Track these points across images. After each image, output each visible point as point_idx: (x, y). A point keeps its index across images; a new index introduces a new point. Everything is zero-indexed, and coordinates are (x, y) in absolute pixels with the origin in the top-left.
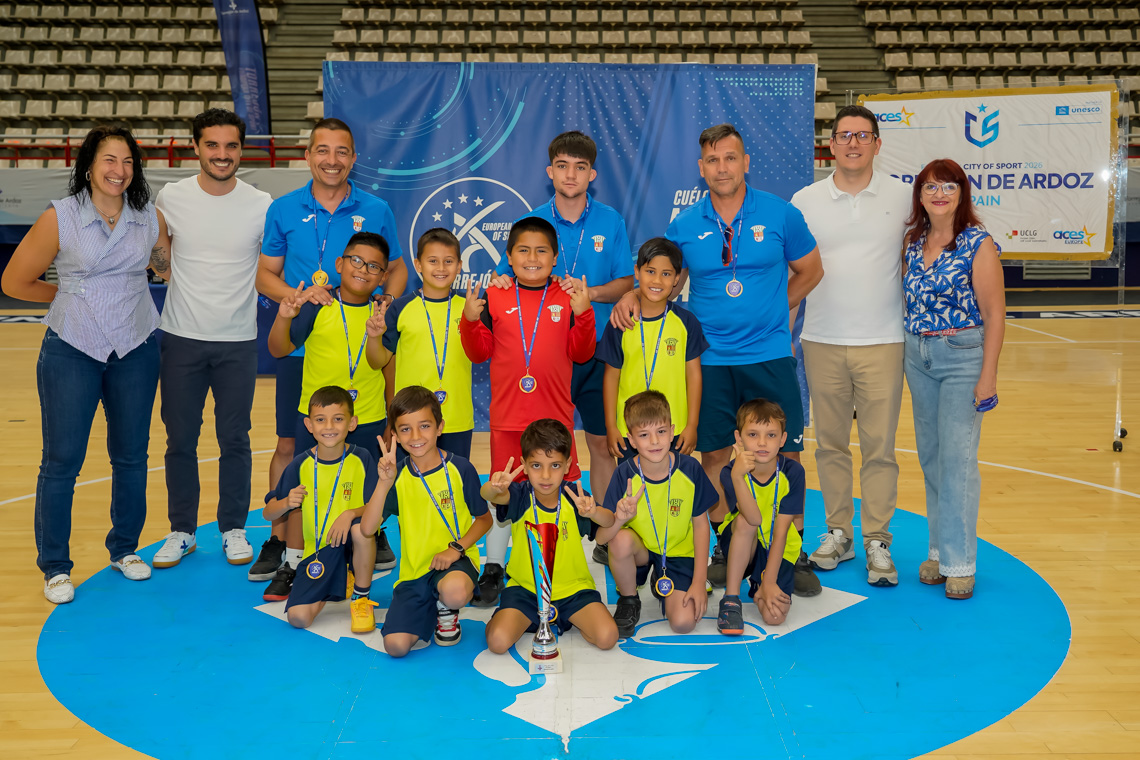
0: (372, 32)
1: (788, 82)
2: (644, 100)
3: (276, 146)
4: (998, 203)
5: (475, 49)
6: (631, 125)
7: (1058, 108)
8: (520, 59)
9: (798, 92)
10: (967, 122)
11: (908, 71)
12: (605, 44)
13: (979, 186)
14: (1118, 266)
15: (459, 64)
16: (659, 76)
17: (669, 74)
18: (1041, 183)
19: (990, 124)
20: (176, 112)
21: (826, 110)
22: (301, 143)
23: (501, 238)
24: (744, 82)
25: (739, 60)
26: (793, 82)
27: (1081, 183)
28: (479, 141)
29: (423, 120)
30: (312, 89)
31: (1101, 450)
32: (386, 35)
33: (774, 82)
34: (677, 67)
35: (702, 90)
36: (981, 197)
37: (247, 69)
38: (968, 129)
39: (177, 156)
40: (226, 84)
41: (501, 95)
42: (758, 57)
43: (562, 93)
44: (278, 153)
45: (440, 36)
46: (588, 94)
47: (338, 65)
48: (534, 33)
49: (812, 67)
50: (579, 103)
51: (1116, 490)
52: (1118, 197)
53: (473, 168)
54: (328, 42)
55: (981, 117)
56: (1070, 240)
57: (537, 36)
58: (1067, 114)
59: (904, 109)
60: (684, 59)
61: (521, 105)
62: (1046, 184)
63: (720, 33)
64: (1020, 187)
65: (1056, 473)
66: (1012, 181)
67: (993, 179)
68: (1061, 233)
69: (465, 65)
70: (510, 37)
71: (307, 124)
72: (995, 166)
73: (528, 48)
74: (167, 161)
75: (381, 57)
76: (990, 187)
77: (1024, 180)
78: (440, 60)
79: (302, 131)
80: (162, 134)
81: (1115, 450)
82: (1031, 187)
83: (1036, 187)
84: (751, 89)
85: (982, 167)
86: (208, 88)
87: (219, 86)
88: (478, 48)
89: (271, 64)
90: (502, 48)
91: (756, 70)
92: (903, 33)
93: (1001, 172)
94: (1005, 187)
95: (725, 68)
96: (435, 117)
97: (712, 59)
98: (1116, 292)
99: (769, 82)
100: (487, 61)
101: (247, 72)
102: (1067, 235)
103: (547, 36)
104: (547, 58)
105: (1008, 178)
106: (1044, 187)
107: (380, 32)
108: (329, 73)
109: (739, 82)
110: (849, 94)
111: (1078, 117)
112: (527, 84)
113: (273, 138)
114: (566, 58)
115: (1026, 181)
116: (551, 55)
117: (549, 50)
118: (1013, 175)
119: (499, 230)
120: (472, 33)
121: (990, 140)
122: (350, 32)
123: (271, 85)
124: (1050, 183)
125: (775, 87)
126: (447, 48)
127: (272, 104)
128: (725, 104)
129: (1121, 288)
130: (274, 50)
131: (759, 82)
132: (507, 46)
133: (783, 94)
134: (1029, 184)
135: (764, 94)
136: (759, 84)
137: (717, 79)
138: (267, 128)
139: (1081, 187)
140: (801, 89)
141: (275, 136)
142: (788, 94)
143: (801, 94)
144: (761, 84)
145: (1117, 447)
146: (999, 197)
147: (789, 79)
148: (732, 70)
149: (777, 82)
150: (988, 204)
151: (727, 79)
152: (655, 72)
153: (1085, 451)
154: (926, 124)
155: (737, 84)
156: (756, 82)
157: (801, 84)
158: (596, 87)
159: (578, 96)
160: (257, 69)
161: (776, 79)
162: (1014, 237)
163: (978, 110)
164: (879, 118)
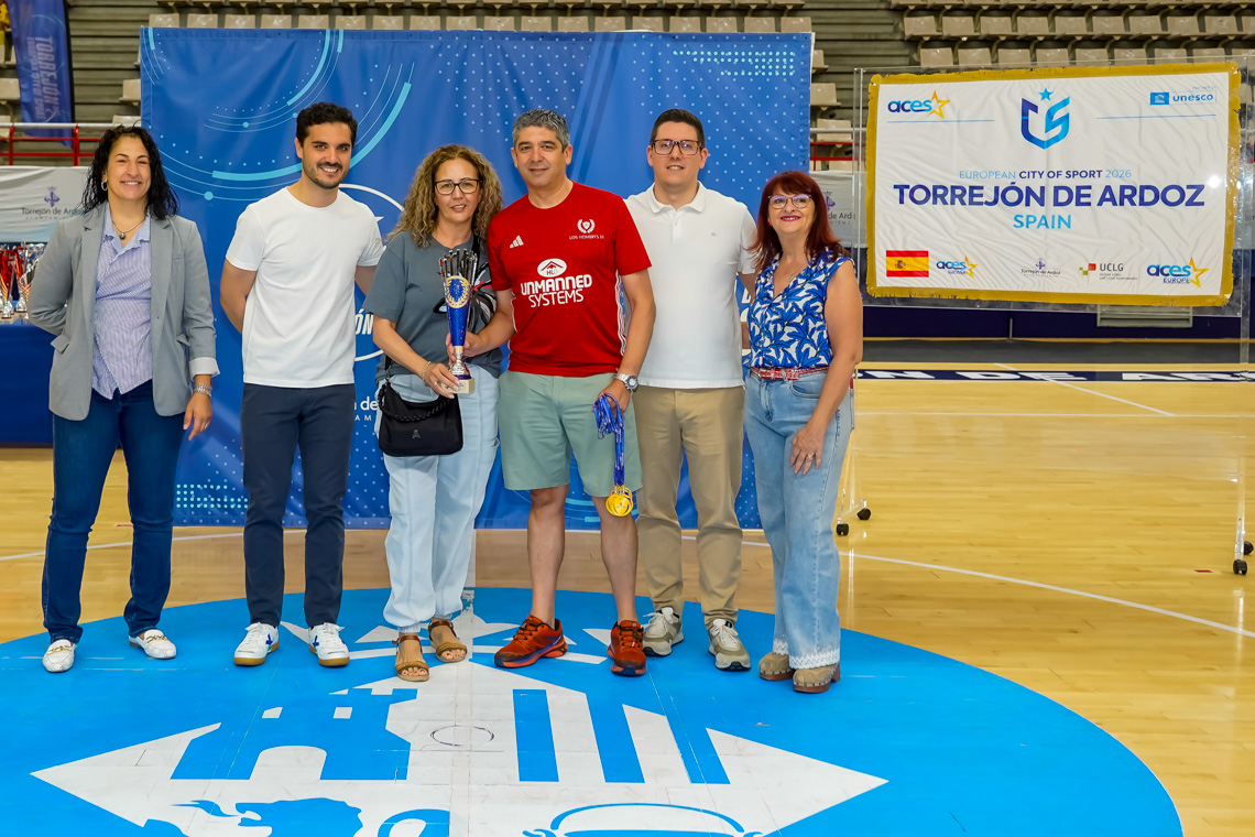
1: (774, 57)
2: (575, 83)
3: (79, 138)
4: (1069, 225)
5: (347, 10)
7: (1153, 95)
8: (407, 23)
9: (788, 70)
10: (1025, 114)
11: (936, 41)
12: (522, 3)
13: (1041, 202)
14: (1239, 315)
15: (324, 32)
17: (610, 45)
18: (1130, 198)
19: (1058, 115)
21: (823, 94)
24: (713, 57)
25: (703, 26)
26: (781, 57)
27: (1186, 200)
29: (274, 107)
30: (131, 62)
33: (753, 57)
34: (620, 37)
35: (655, 67)
36: (1044, 217)
37: (38, 39)
38: (1025, 124)
40: (13, 61)
41: (380, 73)
43: (462, 69)
44: (83, 147)
46: (496, 70)
47: (162, 34)
49: (807, 37)
50: (485, 85)
52: (1240, 219)
55: (1043, 107)
56: (1170, 277)
58: (1167, 103)
59: (935, 96)
60: (629, 26)
61: (407, 87)
62: (1136, 199)
64: (1100, 204)
66: (1089, 196)
67: (1060, 191)
68: (1158, 268)
69: (332, 33)
71: (121, 109)
72: (1064, 174)
75: (221, 22)
76: (1057, 203)
77: (1104, 194)
78: (301, 27)
79: (116, 118)
81: (1236, 572)
82: (1115, 204)
83: (1122, 204)
84: (725, 66)
85: (1045, 175)
87: (8, 58)
89: (75, 29)
91: (730, 40)
93: (1073, 183)
94: (1078, 203)
95: (686, 38)
96: (289, 103)
97: (667, 26)
98: (1238, 344)
99: (747, 57)
100: (362, 27)
101: (37, 42)
102: (1166, 271)
105: (1083, 192)
106: (1133, 204)
108: (148, 44)
109: (706, 57)
110: (858, 72)
111: (1181, 107)
112: (416, 60)
113: (77, 127)
114: (469, 22)
115: (1108, 196)
117: (444, 11)
118: (1090, 187)
121: (1056, 139)
123: (74, 57)
124: (1142, 198)
125: (755, 64)
127: (75, 82)
128: (686, 87)
129: (1244, 340)
130: (80, 10)
131: (733, 57)
133: (767, 74)
134: (1112, 199)
135: (740, 73)
136: (733, 60)
137: (675, 53)
138: (69, 114)
139: (1187, 204)
140: (791, 67)
141: (79, 125)
142: (774, 73)
143: (791, 74)
144: (736, 60)
145: (1240, 568)
146: (1069, 217)
147: (774, 54)
148: (695, 40)
149: (757, 57)
150: (1053, 227)
151: (688, 53)
152: (591, 43)
153: (1192, 572)
154: (966, 116)
155: (702, 60)
156: (729, 57)
157: (792, 60)
158: (508, 63)
159: (485, 75)
160: (56, 37)
161: (757, 54)
162: (1091, 273)
163: (1041, 96)
164: (901, 107)
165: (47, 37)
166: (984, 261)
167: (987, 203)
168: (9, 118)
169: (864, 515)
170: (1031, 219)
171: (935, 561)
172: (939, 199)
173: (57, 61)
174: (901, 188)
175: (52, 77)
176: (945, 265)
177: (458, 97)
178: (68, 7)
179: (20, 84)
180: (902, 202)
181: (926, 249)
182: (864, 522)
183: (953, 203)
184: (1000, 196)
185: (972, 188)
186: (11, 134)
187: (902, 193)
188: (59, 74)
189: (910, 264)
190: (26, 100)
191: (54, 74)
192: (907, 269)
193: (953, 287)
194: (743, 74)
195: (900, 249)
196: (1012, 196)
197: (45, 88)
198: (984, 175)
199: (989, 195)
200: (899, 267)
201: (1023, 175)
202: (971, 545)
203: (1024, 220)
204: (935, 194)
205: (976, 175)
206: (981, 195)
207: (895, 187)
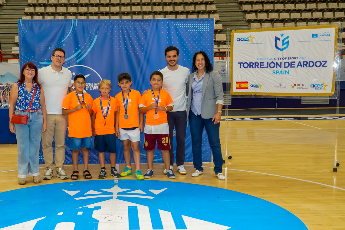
0: (40, 8)
2: (145, 34)
3: (2, 54)
4: (288, 73)
5: (81, 14)
6: (140, 44)
7: (313, 35)
10: (276, 41)
12: (133, 12)
13: (281, 67)
14: (336, 98)
15: (72, 20)
16: (151, 24)
17: (155, 23)
18: (306, 65)
19: (285, 41)
22: (13, 53)
23: (89, 89)
24: (185, 26)
27: (322, 65)
28: (80, 51)
29: (58, 43)
31: (328, 171)
32: (45, 9)
35: (169, 29)
36: (281, 71)
38: (276, 44)
41: (88, 32)
43: (112, 31)
44: (4, 57)
45: (67, 9)
46: (123, 32)
47: (25, 22)
48: (104, 7)
49: (213, 20)
50: (119, 35)
51: (334, 187)
53: (78, 61)
54: (23, 12)
55: (281, 39)
56: (317, 88)
57: (105, 9)
58: (317, 37)
59: (250, 36)
61: (96, 36)
62: (308, 65)
63: (179, 6)
64: (297, 67)
65: (309, 180)
66: (294, 65)
67: (286, 63)
68: (313, 85)
69: (74, 21)
70: (95, 9)
71: (15, 45)
72: (287, 58)
73: (102, 14)
75: (43, 18)
76: (285, 67)
79: (13, 48)
81: (334, 171)
82: (302, 67)
83: (304, 67)
84: (188, 29)
85: (282, 59)
88: (82, 14)
90: (91, 14)
91: (190, 21)
92: (254, 5)
93: (290, 61)
94: (291, 67)
95: (177, 20)
98: (336, 109)
99: (195, 26)
100: (86, 19)
102: (316, 86)
103: (110, 9)
104: (110, 18)
105: (292, 63)
106: (307, 67)
107: (43, 8)
108: (20, 24)
109: (183, 26)
110: (228, 30)
111: (321, 38)
112: (99, 28)
113: (2, 51)
114: (117, 17)
115: (300, 64)
116: (111, 16)
118: (294, 62)
119: (88, 86)
120: (80, 8)
122: (31, 8)
125: (198, 28)
126: (70, 14)
128: (178, 35)
129: (338, 108)
132: (93, 13)
133: (201, 30)
134: (301, 65)
135: (193, 30)
136: (191, 27)
137: (174, 25)
139: (322, 66)
140: (208, 28)
142: (203, 30)
143: (208, 30)
144: (192, 27)
145: (335, 170)
146: (289, 71)
147: (203, 24)
148: (180, 21)
149: (198, 26)
150: (284, 74)
151: (178, 25)
152: (149, 22)
153: (322, 171)
154: (259, 42)
155: (182, 27)
156: (190, 26)
157: (208, 26)
158: (126, 28)
159: (119, 32)
161: (198, 25)
162: (295, 87)
163: (281, 36)
164: (240, 40)
166: (264, 84)
167: (265, 67)
169: (230, 158)
170: (278, 72)
171: (249, 170)
172: (251, 66)
174: (240, 63)
176: (253, 86)
177: (111, 39)
180: (240, 67)
181: (247, 81)
182: (230, 160)
183: (255, 67)
184: (269, 65)
185: (261, 63)
187: (241, 65)
189: (243, 85)
192: (242, 87)
193: (255, 92)
194: (194, 31)
195: (240, 81)
196: (272, 65)
198: (264, 59)
199: (265, 65)
200: (240, 86)
201: (275, 59)
202: (260, 165)
203: (275, 72)
204: (251, 65)
205: (262, 59)
206: (263, 65)
207: (239, 63)
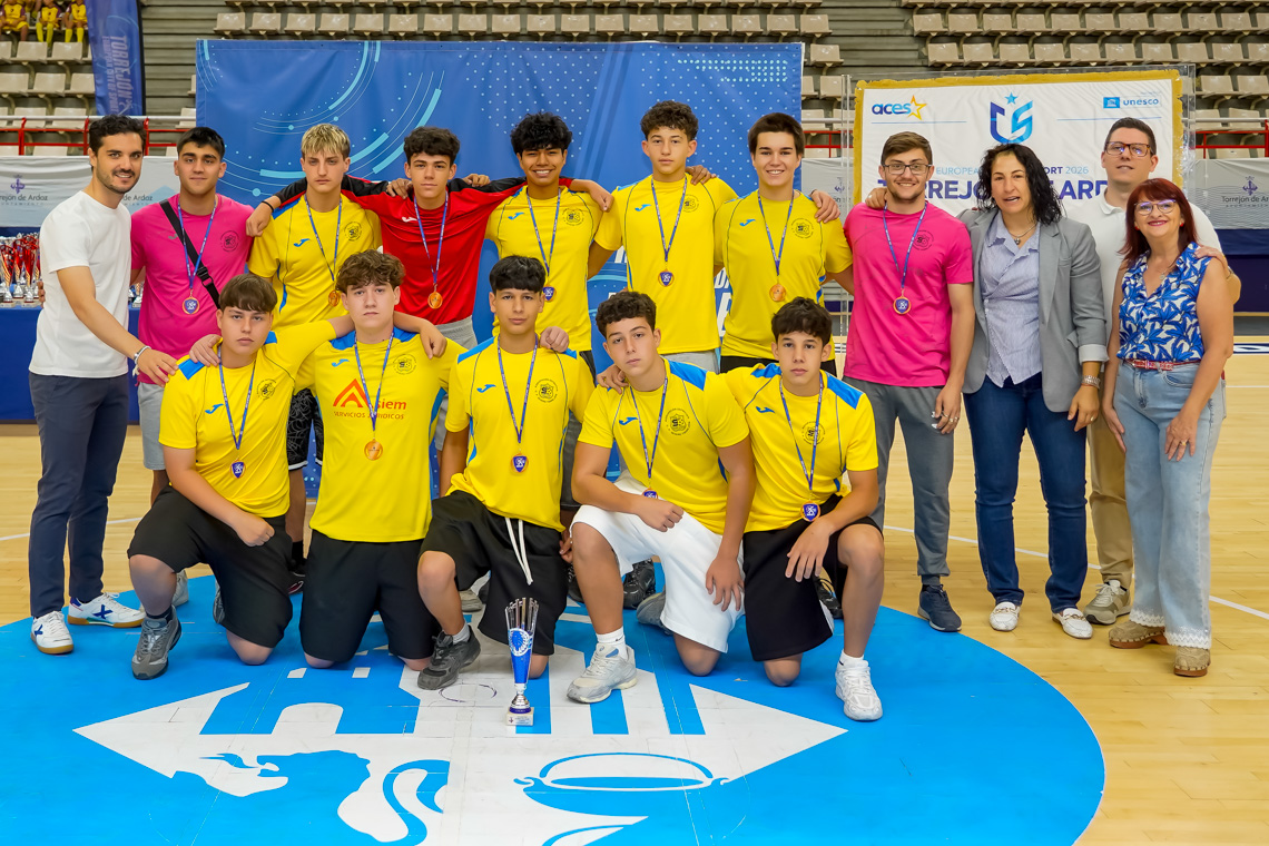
9: (780, 77)
10: (993, 116)
18: (1088, 192)
19: (1022, 117)
20: (31, 87)
22: (180, 125)
26: (775, 65)
33: (750, 65)
37: (112, 38)
38: (993, 124)
39: (31, 142)
40: (90, 57)
42: (752, 20)
50: (508, 91)
55: (1010, 109)
58: (1117, 107)
59: (913, 99)
61: (438, 93)
62: (1093, 193)
71: (185, 101)
74: (17, 147)
77: (1065, 188)
79: (184, 111)
80: (13, 114)
86: (70, 58)
87: (85, 55)
89: (148, 27)
96: (330, 108)
101: (112, 41)
121: (1021, 138)
123: (145, 55)
127: (147, 77)
131: (732, 65)
133: (762, 80)
135: (738, 80)
136: (732, 68)
138: (141, 107)
141: (150, 117)
142: (768, 80)
143: (784, 80)
154: (941, 117)
160: (130, 36)
161: (754, 62)
163: (1007, 101)
164: (883, 110)
165: (121, 36)
167: (961, 197)
168: (84, 110)
173: (131, 58)
175: (125, 73)
177: (483, 101)
178: (141, 7)
179: (95, 79)
185: (948, 183)
186: (86, 126)
188: (132, 71)
190: (100, 94)
191: (128, 70)
194: (741, 80)
197: (118, 84)
198: (958, 171)
199: (962, 189)
205: (951, 171)
206: (956, 189)
